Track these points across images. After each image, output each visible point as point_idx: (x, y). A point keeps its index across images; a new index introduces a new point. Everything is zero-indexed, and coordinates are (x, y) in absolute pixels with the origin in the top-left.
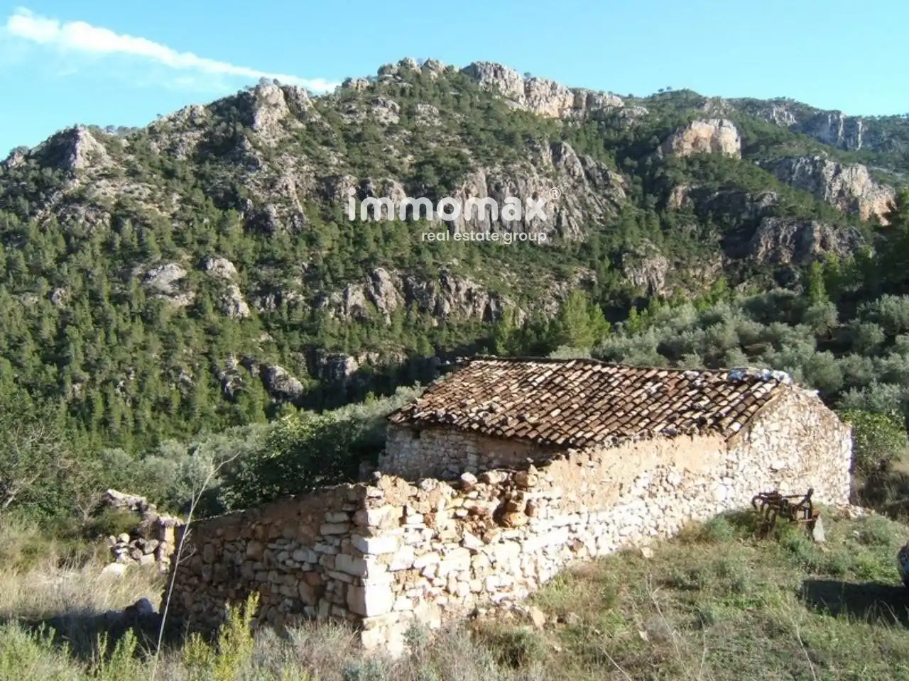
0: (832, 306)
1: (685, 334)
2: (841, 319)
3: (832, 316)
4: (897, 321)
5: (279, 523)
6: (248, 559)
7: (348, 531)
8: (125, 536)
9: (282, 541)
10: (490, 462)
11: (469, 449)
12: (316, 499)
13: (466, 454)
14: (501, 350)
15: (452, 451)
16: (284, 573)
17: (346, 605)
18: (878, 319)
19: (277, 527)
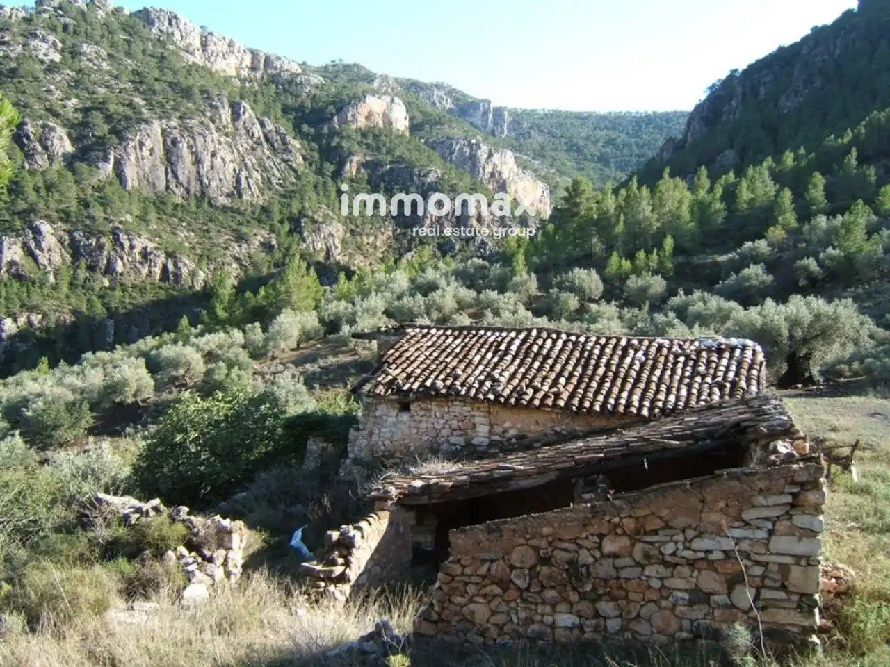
0: (533, 275)
1: (405, 299)
2: (540, 288)
3: (533, 286)
4: (587, 291)
5: (664, 513)
6: (603, 556)
7: (787, 513)
8: (182, 550)
9: (671, 532)
10: (505, 431)
11: (477, 420)
12: (735, 483)
13: (474, 425)
14: (221, 313)
15: (455, 423)
16: (676, 565)
17: (783, 587)
18: (572, 289)
19: (661, 518)
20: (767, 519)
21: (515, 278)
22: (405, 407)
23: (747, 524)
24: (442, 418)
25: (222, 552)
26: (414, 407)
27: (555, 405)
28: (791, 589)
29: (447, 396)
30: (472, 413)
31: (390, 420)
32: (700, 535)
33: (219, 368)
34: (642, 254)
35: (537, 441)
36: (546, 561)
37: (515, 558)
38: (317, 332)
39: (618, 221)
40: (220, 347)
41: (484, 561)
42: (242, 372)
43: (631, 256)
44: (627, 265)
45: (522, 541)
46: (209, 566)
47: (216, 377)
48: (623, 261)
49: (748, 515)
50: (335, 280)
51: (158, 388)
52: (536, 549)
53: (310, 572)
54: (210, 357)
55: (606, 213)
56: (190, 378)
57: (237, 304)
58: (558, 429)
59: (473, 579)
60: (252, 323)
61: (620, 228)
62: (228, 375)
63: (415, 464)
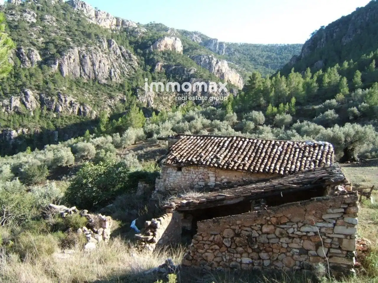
0: (235, 114)
1: (181, 124)
2: (238, 119)
3: (235, 118)
4: (258, 121)
5: (289, 215)
6: (263, 233)
7: (342, 216)
8: (85, 228)
9: (291, 224)
10: (222, 180)
11: (210, 175)
12: (319, 203)
13: (209, 177)
14: (103, 129)
15: (200, 176)
16: (293, 238)
17: (340, 248)
18: (252, 120)
19: (287, 218)
20: (333, 219)
21: (227, 115)
22: (180, 169)
23: (324, 221)
24: (195, 174)
25: (102, 229)
26: (183, 169)
27: (243, 169)
28: (343, 249)
29: (197, 165)
30: (208, 172)
31: (173, 174)
32: (304, 225)
33: (102, 152)
34: (282, 105)
35: (235, 184)
36: (238, 235)
37: (225, 234)
38: (143, 137)
39: (271, 91)
40: (102, 143)
41: (212, 235)
42: (111, 154)
43: (277, 106)
44: (275, 109)
45: (228, 226)
46: (96, 235)
47: (100, 156)
48: (274, 108)
49: (325, 217)
50: (151, 115)
51: (76, 160)
52: (234, 230)
53: (138, 238)
54: (98, 147)
55: (267, 87)
56: (90, 156)
57: (109, 125)
58: (244, 179)
59: (207, 242)
60: (116, 133)
61: (272, 94)
62: (105, 155)
63: (183, 193)
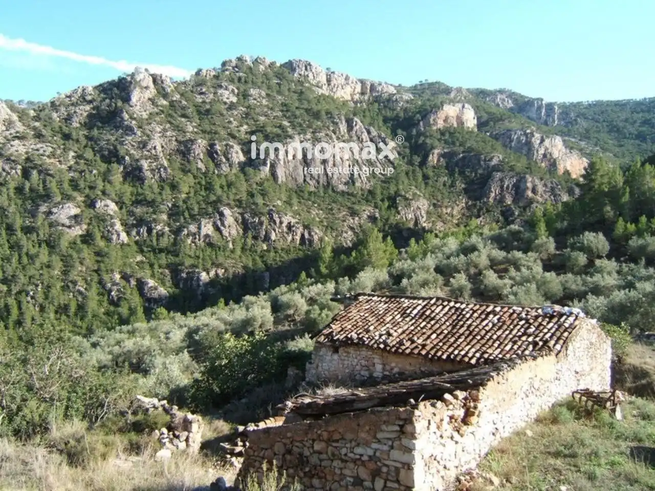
0: (551, 239)
1: (452, 259)
2: (557, 248)
3: (551, 246)
4: (595, 250)
5: (341, 430)
6: (315, 452)
7: (399, 437)
9: (344, 442)
10: (392, 369)
11: (376, 361)
12: (373, 416)
13: (374, 364)
14: (324, 270)
15: (363, 362)
16: (346, 461)
17: (398, 481)
18: (582, 249)
19: (340, 433)
20: (389, 439)
21: (536, 241)
22: (336, 351)
23: (379, 441)
24: (356, 358)
26: (341, 350)
28: (401, 483)
29: (357, 344)
30: (373, 356)
31: (328, 358)
32: (358, 445)
33: (314, 310)
34: (644, 219)
35: (410, 377)
36: (289, 452)
38: (387, 283)
39: (624, 194)
40: (318, 294)
41: (262, 449)
42: (329, 312)
43: (635, 221)
44: (632, 227)
46: (176, 441)
47: (312, 316)
48: (629, 225)
49: (380, 435)
50: (407, 245)
51: (276, 322)
52: (285, 444)
53: (223, 449)
54: (312, 301)
55: (615, 187)
56: (298, 316)
57: (334, 264)
58: (423, 369)
60: (343, 277)
61: (626, 198)
62: (320, 314)
63: (319, 388)
